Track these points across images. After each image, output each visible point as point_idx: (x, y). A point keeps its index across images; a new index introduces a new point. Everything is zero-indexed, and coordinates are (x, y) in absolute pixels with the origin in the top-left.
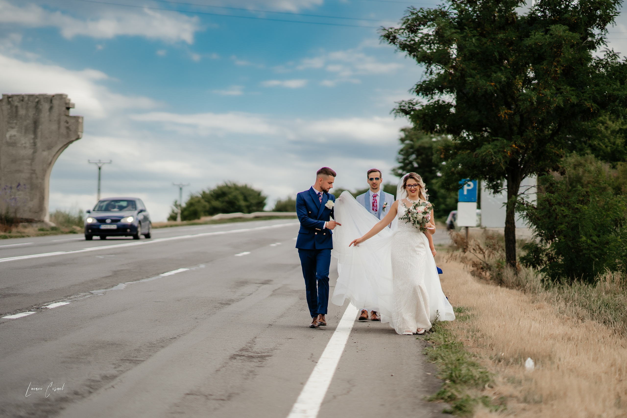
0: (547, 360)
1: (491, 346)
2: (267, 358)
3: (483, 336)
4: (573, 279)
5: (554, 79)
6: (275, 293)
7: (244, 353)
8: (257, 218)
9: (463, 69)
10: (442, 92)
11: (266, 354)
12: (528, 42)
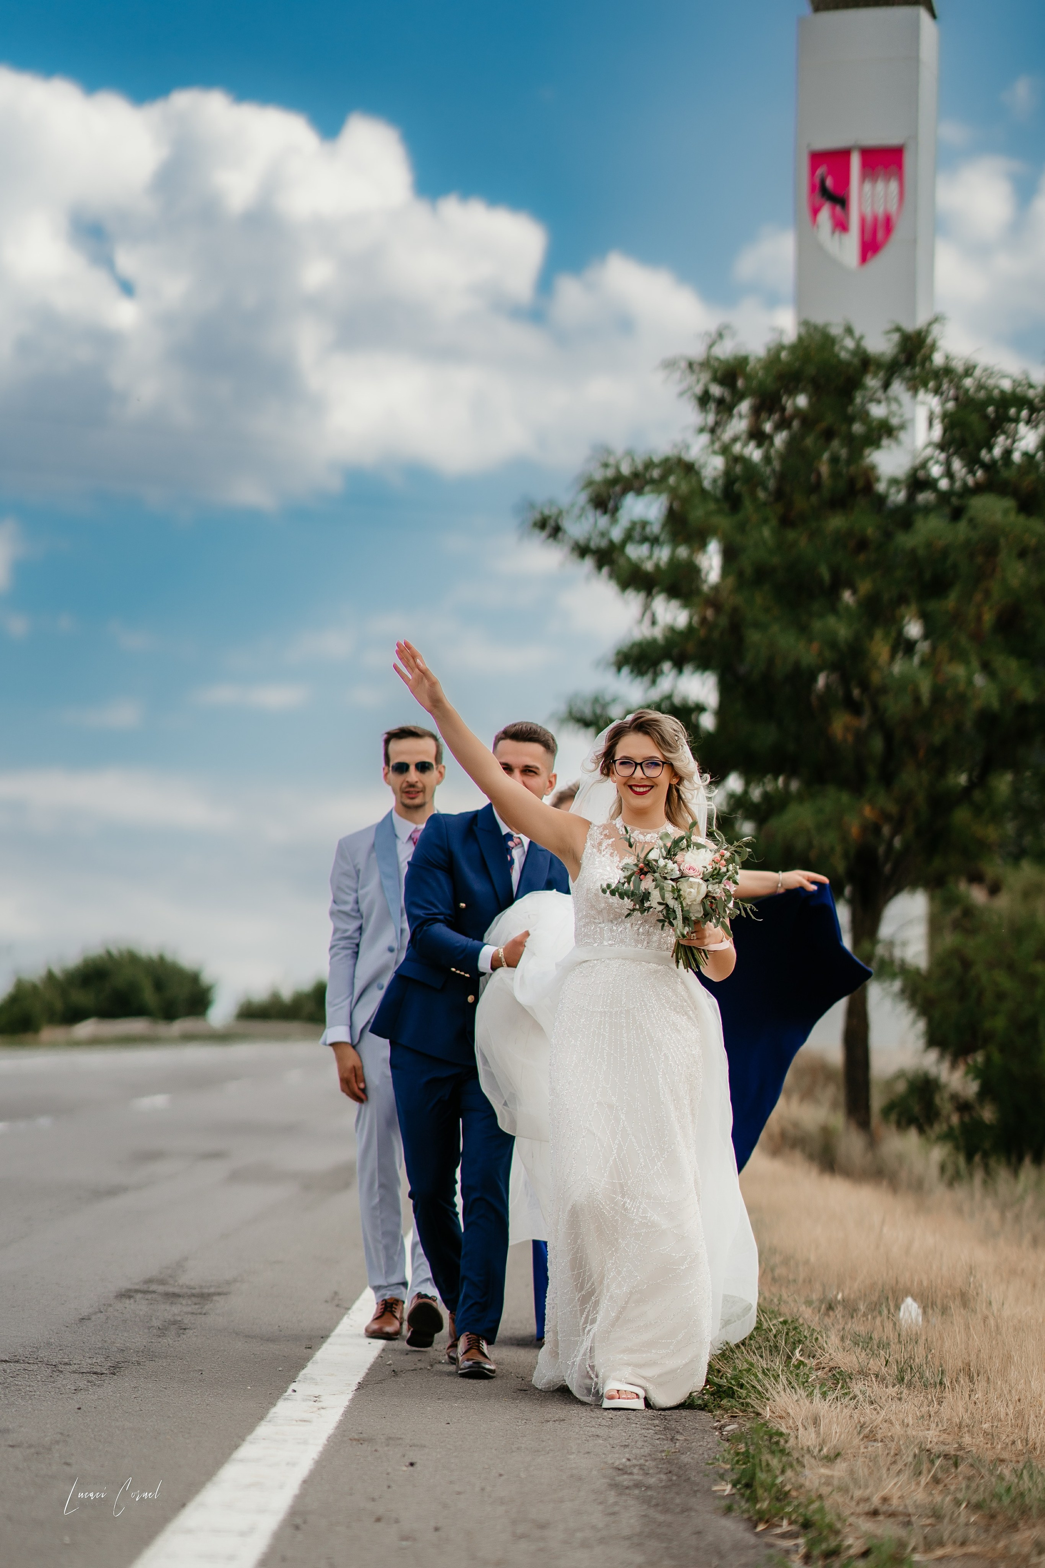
0: (955, 1307)
1: (809, 1281)
2: (215, 1298)
3: (786, 1261)
4: (1020, 1160)
5: (977, 637)
6: (236, 1177)
7: (153, 1287)
8: (188, 1038)
9: (735, 610)
10: (680, 671)
11: (212, 1290)
12: (906, 541)
